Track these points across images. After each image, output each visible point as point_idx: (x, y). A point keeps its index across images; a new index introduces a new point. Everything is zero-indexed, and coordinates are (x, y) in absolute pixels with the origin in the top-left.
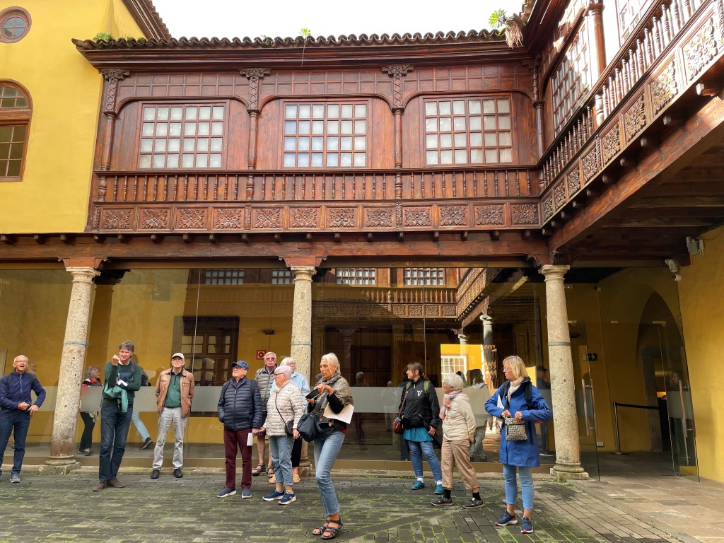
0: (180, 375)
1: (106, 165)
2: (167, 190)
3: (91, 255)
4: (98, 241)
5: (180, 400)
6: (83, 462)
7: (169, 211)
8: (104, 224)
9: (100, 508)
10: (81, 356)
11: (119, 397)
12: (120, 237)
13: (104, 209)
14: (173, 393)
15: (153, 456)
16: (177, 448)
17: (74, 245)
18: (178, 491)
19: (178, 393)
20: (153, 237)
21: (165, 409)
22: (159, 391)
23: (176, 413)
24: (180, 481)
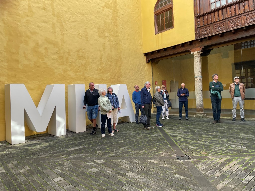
0: (239, 85)
1: (199, 13)
2: (223, 15)
3: (199, 47)
4: (200, 41)
5: (240, 94)
6: (207, 115)
7: (225, 23)
8: (201, 35)
9: (217, 129)
10: (201, 81)
11: (217, 94)
12: (207, 38)
13: (201, 29)
14: (237, 91)
15: (232, 113)
16: (241, 111)
17: (192, 45)
18: (244, 126)
19: (239, 91)
20: (220, 35)
21: (234, 97)
22: (231, 91)
23: (239, 98)
24: (244, 123)
